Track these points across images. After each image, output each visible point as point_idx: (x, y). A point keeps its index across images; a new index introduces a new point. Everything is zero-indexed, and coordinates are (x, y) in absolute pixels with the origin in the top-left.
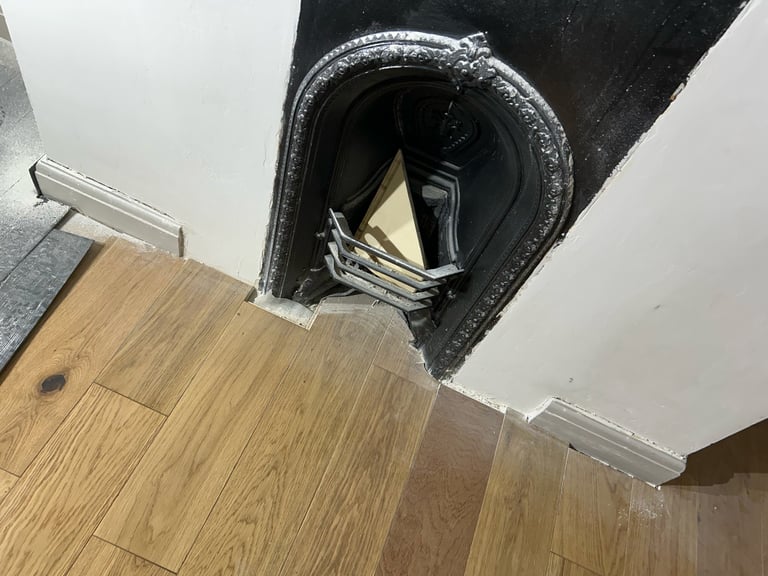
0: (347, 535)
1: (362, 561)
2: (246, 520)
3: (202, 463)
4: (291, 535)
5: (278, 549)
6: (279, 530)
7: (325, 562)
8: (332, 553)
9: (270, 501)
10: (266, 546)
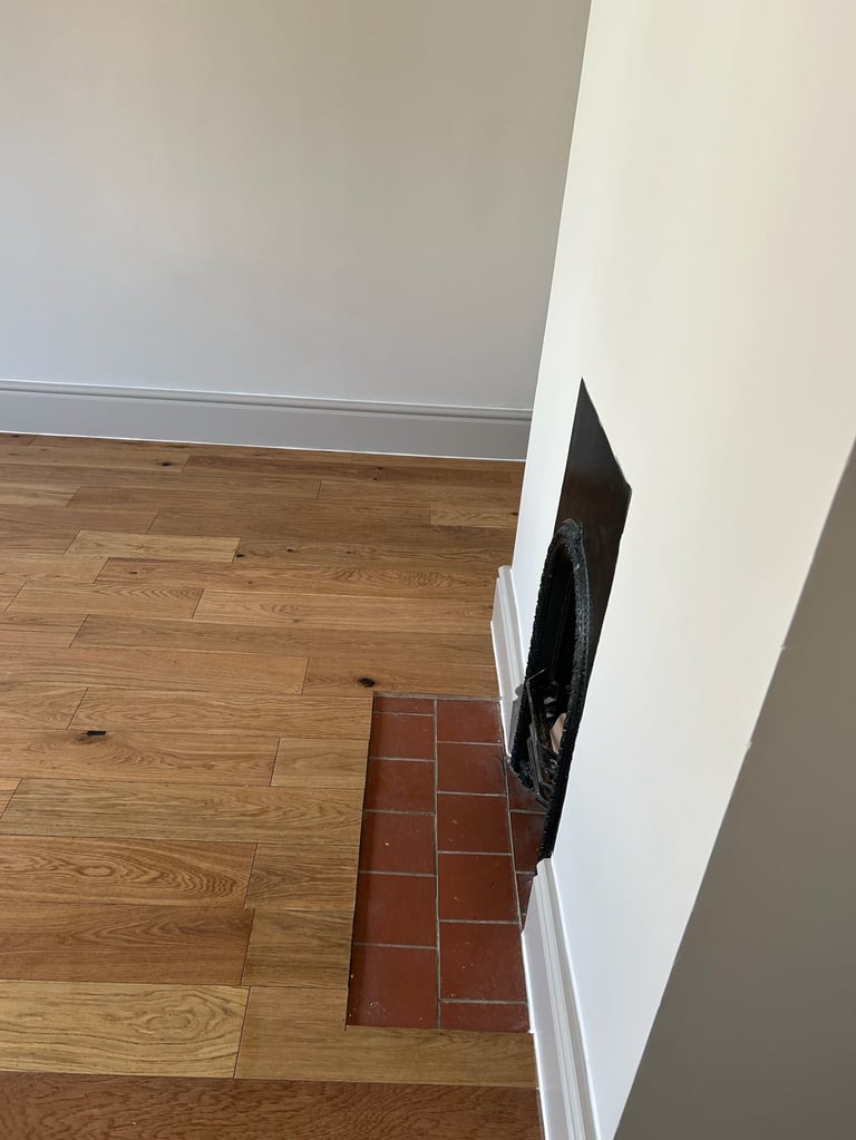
0: (340, 880)
1: (324, 897)
2: (321, 809)
3: (352, 770)
4: (322, 842)
5: (308, 837)
6: (321, 832)
7: (314, 870)
8: (321, 873)
9: (342, 819)
10: (307, 828)
